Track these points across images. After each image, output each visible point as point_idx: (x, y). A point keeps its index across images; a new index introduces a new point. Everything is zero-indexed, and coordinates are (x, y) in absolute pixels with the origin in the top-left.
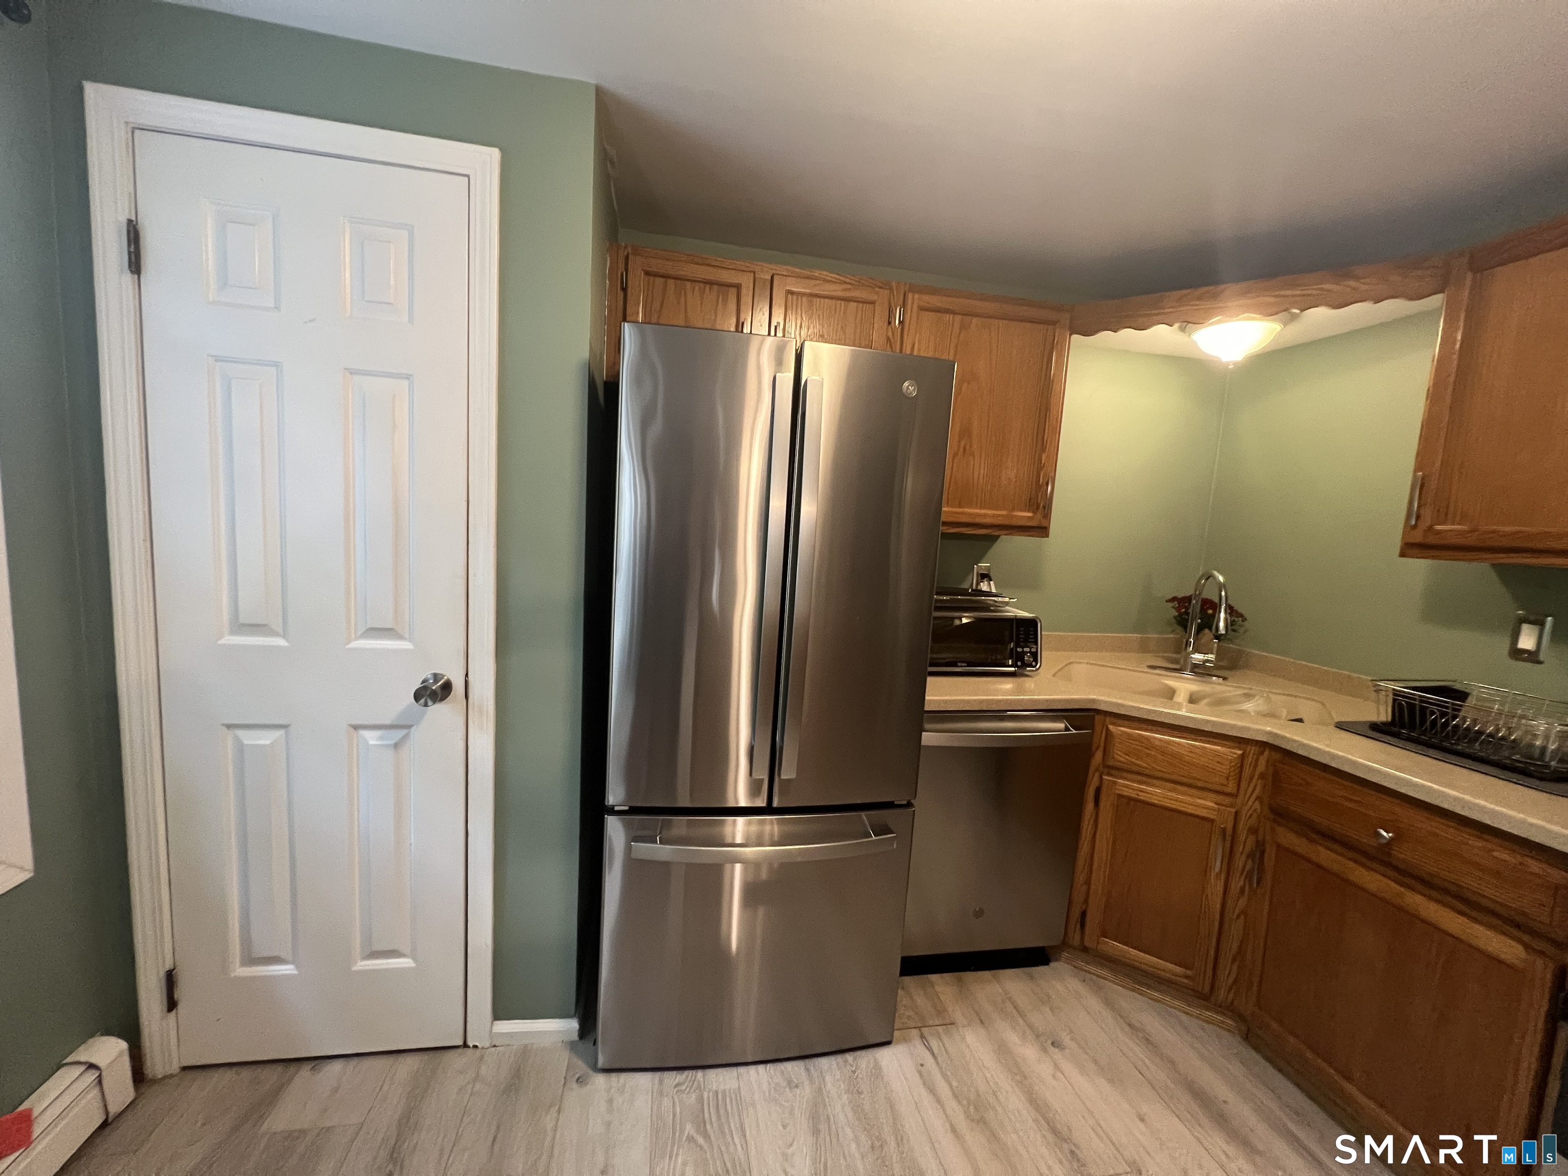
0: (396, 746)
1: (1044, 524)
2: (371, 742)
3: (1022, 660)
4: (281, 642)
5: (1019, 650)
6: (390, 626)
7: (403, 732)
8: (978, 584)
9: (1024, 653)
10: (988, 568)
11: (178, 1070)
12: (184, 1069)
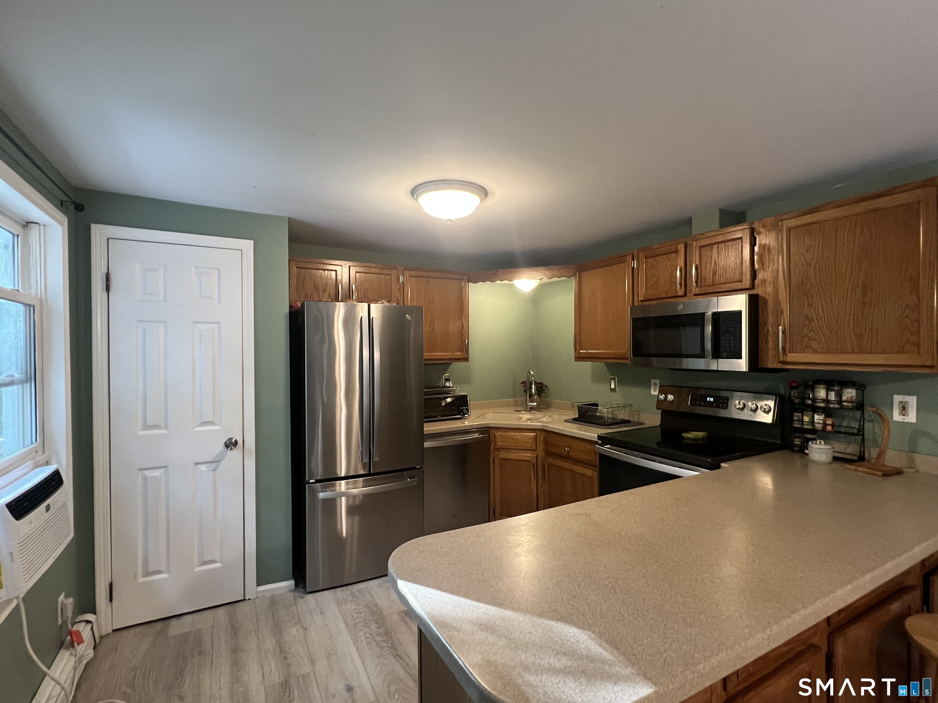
0: (214, 470)
1: (467, 357)
2: (203, 469)
3: (463, 412)
4: (164, 431)
5: (461, 408)
6: (211, 420)
7: (216, 464)
8: (445, 384)
9: (463, 409)
10: (449, 376)
11: (110, 631)
12: (114, 631)
